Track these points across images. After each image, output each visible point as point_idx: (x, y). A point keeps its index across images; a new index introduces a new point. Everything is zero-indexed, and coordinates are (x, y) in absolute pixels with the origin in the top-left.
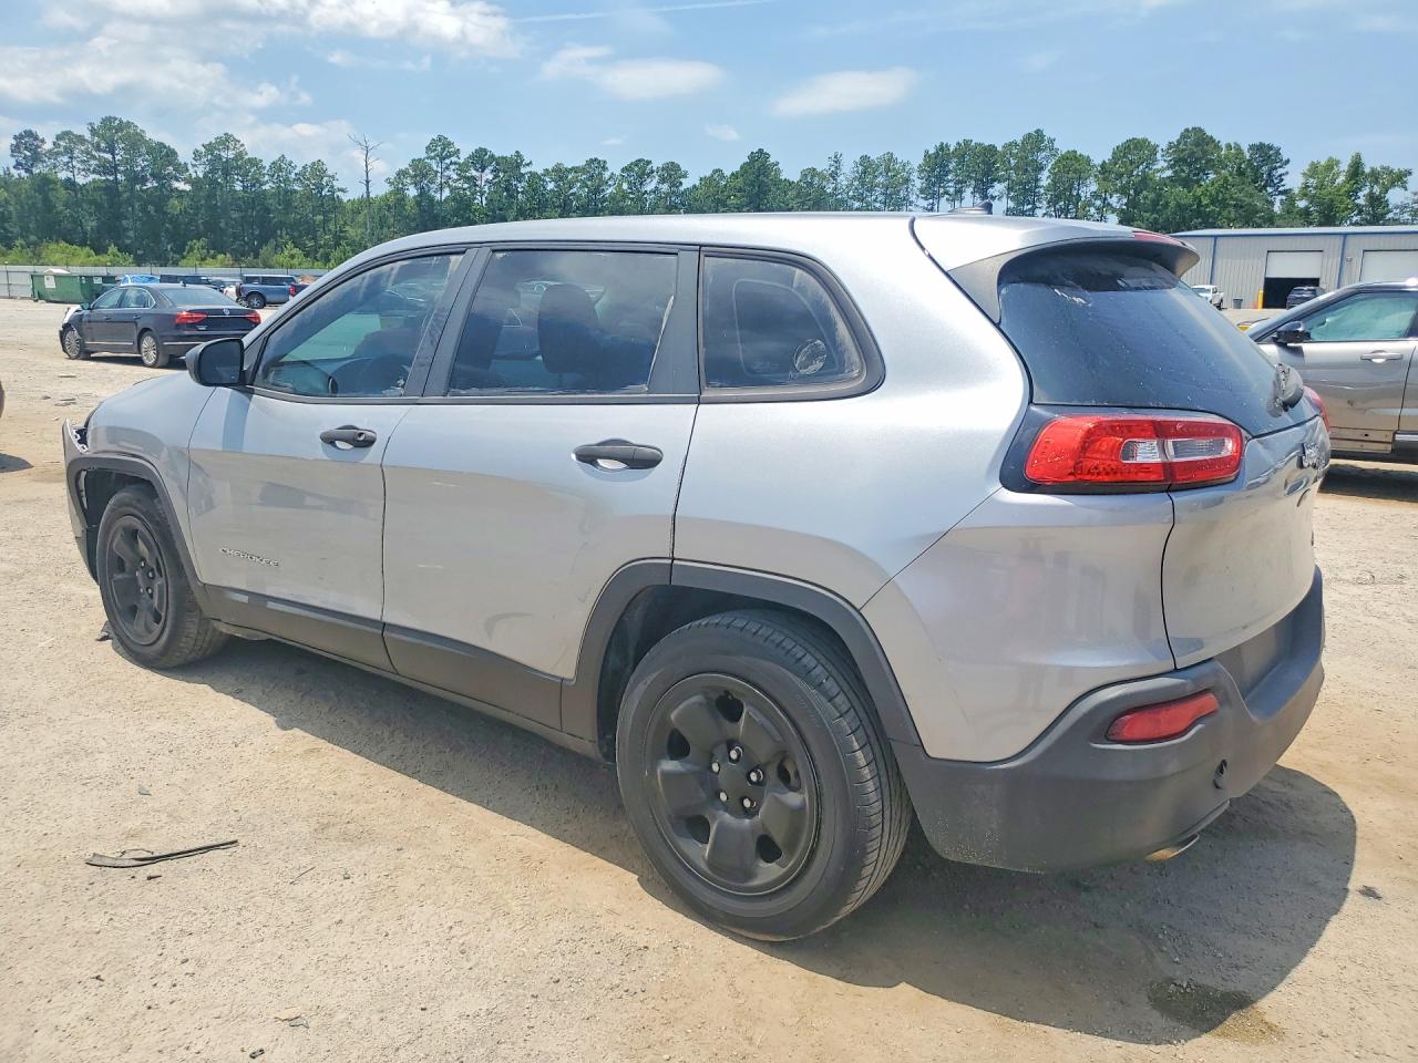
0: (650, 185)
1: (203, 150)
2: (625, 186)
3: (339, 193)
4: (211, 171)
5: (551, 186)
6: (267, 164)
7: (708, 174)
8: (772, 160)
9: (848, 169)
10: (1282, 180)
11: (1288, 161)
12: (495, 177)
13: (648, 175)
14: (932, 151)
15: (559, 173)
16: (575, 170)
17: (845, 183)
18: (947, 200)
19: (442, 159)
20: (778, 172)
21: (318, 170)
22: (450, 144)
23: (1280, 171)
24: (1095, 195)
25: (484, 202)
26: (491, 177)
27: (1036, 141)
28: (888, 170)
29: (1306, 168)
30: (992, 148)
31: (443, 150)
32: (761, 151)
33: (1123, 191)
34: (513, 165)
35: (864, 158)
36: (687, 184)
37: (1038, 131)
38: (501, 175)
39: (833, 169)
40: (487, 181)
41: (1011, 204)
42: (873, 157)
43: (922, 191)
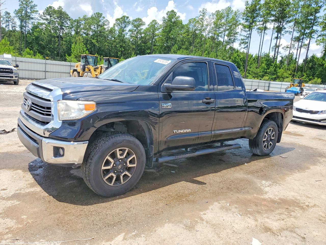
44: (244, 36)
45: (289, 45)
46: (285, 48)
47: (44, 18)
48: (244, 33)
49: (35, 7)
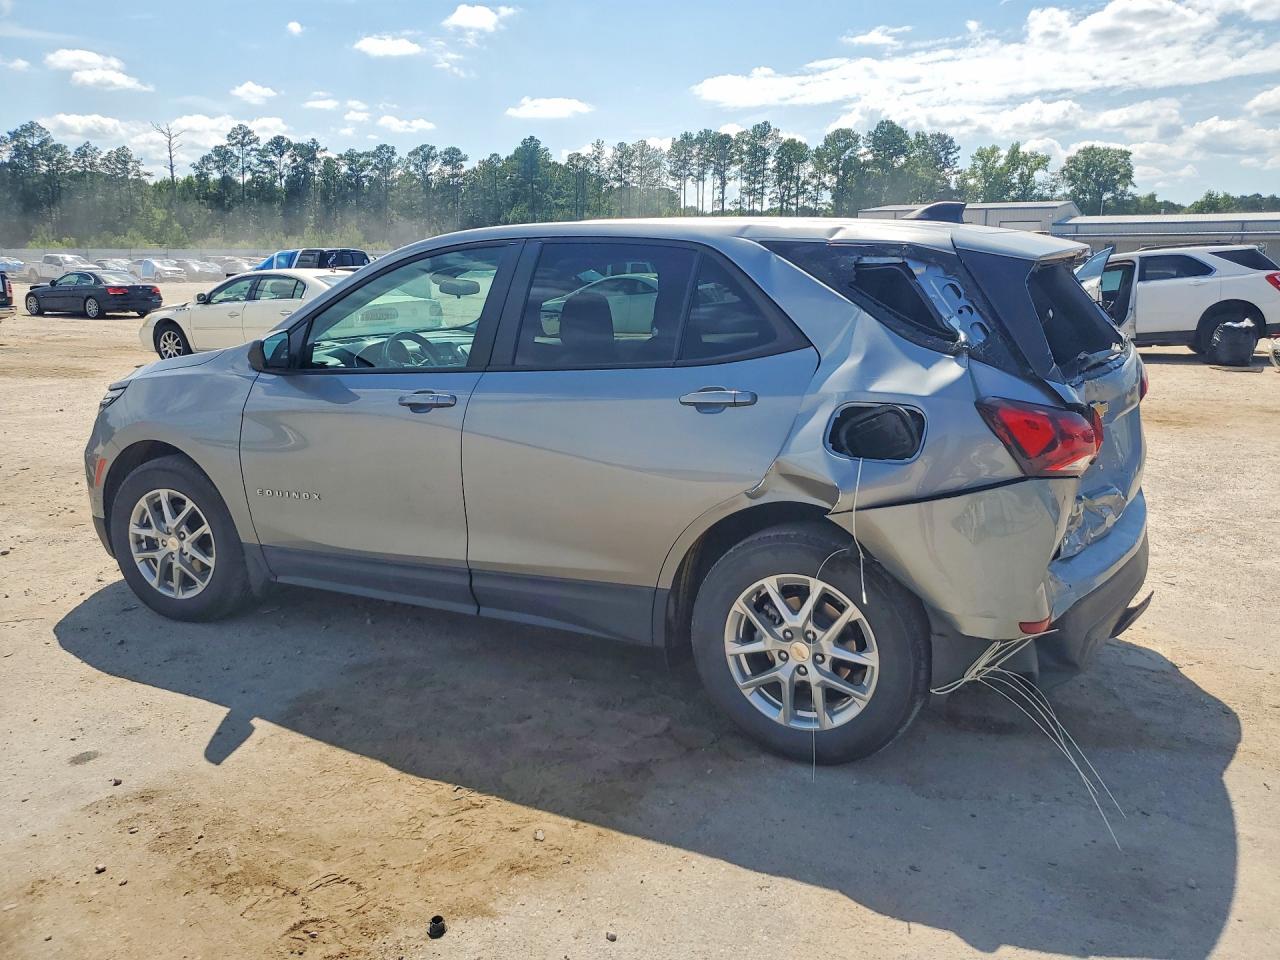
0: (434, 168)
1: (9, 136)
2: (412, 168)
3: (145, 177)
4: (16, 156)
5: (344, 169)
6: (72, 149)
7: (487, 158)
8: (542, 146)
9: (608, 153)
10: (955, 163)
11: (959, 148)
12: (295, 160)
13: (433, 158)
14: (678, 139)
15: (351, 157)
16: (367, 154)
17: (607, 166)
18: (692, 180)
19: (243, 145)
20: (548, 156)
21: (122, 157)
22: (249, 132)
23: (955, 155)
24: (813, 176)
25: (283, 184)
26: (289, 161)
27: (763, 130)
28: (642, 155)
29: (974, 152)
30: (727, 137)
31: (244, 138)
32: (532, 138)
33: (835, 171)
34: (308, 152)
35: (621, 144)
36: (467, 166)
37: (765, 123)
38: (299, 159)
39: (596, 153)
40: (285, 165)
41: (745, 184)
42: (629, 144)
43: (671, 173)
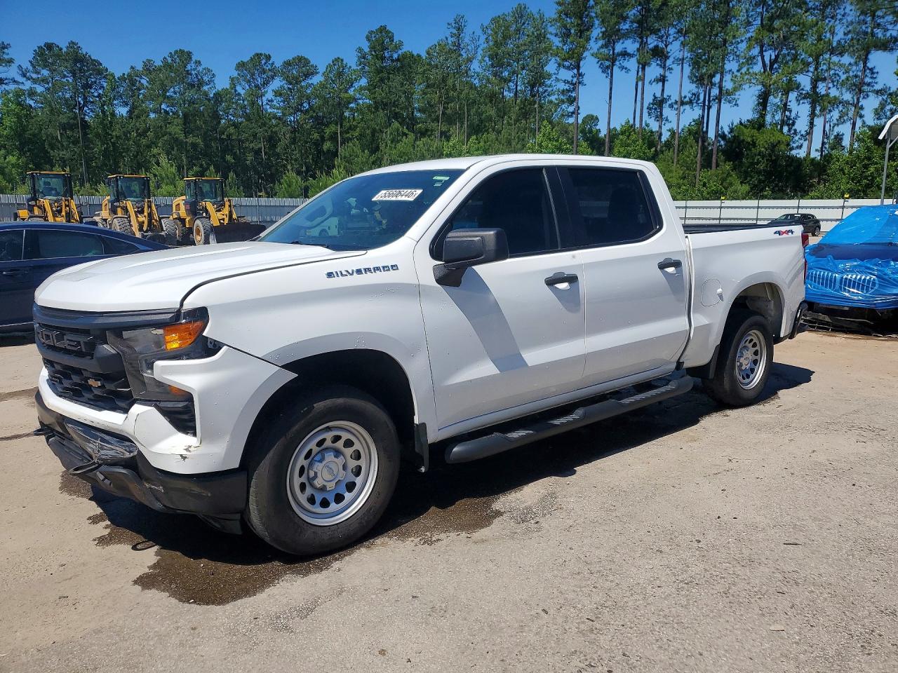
44: (566, 82)
45: (685, 97)
46: (675, 106)
47: (34, 76)
48: (566, 75)
49: (6, 50)
